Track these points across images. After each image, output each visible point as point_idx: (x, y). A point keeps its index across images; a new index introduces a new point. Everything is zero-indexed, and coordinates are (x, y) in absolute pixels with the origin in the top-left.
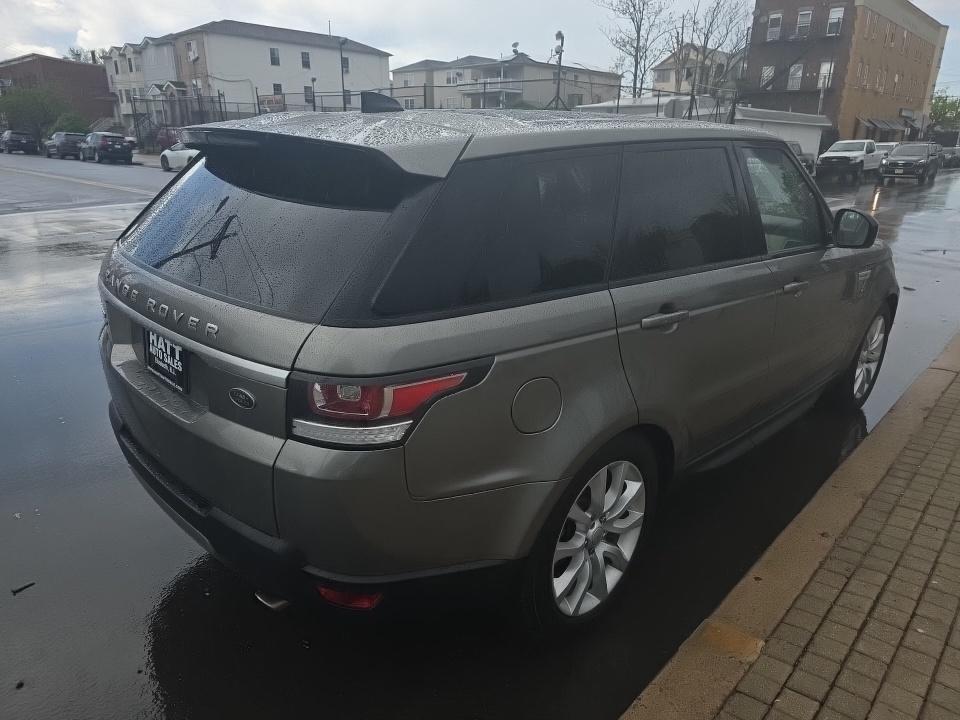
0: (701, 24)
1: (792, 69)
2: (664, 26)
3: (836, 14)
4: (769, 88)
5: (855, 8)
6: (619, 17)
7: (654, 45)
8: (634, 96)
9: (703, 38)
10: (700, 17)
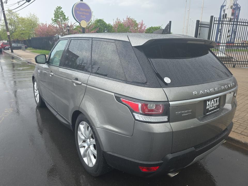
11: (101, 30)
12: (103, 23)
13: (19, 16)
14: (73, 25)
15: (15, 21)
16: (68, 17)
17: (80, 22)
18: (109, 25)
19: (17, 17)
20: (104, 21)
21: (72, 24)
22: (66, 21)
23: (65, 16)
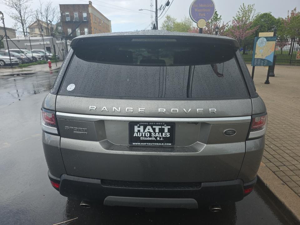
0: (44, 14)
1: (76, 30)
2: (30, 13)
3: (85, 15)
4: (71, 35)
5: (89, 14)
6: (11, 8)
7: (28, 19)
8: (25, 36)
9: (46, 18)
10: (43, 11)
11: (264, 29)
12: (268, 18)
13: (176, 21)
14: (225, 26)
15: (171, 27)
16: (221, 16)
17: (197, 22)
18: (279, 19)
19: (174, 23)
20: (271, 15)
21: (225, 24)
22: (217, 21)
23: (217, 15)
